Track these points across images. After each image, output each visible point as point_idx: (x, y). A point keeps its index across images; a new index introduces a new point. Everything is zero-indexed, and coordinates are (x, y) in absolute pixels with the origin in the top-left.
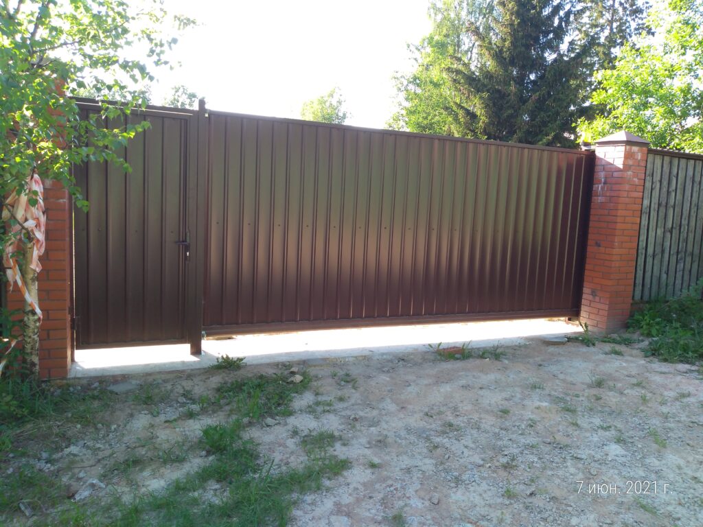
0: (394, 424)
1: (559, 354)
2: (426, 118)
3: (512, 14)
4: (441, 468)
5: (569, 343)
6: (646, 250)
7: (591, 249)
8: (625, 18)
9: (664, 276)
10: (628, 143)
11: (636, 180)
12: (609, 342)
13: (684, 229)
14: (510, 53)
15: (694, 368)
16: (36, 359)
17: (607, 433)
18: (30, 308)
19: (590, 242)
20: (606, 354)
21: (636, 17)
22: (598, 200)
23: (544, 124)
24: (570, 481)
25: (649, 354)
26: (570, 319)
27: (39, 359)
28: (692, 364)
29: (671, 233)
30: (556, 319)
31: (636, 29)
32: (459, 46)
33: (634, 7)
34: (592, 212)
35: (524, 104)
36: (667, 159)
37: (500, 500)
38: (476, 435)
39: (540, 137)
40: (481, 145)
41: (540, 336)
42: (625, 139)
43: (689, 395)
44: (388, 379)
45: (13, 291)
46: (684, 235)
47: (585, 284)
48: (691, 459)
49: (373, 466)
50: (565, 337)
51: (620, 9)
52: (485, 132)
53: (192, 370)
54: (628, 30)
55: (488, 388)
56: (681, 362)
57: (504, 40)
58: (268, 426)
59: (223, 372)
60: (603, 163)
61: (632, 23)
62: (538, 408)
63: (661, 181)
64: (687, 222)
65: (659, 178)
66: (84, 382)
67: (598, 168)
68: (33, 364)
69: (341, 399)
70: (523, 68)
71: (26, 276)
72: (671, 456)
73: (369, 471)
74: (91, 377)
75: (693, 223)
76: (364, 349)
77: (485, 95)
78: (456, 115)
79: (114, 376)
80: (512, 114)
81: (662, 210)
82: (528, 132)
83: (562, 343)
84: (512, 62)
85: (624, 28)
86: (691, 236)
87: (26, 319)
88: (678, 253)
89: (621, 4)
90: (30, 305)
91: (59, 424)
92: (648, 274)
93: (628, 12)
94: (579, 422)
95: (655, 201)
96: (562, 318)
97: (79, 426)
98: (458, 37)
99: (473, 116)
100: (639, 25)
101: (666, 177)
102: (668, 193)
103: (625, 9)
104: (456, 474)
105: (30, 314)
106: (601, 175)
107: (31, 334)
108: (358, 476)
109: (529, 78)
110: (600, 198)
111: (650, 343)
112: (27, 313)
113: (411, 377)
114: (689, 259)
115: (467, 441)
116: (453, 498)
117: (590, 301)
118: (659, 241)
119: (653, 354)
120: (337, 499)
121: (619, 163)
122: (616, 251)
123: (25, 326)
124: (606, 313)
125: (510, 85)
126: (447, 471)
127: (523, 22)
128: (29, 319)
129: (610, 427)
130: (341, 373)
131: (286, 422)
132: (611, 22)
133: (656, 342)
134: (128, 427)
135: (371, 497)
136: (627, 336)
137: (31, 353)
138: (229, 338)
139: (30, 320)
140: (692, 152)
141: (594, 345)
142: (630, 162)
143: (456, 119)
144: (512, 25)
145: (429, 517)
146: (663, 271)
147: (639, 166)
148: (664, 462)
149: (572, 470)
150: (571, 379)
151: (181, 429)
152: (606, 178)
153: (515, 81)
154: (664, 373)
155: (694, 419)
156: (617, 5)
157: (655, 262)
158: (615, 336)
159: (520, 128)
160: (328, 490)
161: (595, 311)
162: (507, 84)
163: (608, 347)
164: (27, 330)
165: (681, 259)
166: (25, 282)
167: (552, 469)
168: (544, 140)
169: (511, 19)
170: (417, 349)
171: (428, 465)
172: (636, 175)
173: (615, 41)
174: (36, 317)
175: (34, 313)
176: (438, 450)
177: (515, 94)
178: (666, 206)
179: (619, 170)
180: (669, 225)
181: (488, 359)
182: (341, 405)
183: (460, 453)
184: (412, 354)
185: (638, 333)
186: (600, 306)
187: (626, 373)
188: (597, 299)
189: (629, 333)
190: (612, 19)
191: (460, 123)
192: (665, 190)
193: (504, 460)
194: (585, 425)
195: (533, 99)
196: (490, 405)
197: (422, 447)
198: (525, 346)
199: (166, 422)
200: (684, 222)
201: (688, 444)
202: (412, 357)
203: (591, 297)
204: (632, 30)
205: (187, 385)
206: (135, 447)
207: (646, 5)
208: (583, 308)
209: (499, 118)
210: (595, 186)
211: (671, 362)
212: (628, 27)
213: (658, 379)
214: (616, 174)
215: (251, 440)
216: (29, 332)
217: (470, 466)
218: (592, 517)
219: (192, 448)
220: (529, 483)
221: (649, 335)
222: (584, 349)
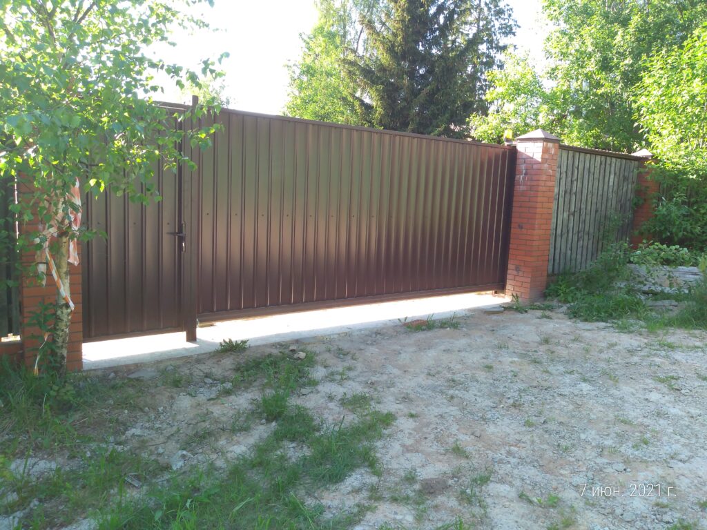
0: (408, 384)
1: (502, 321)
2: (323, 108)
3: (403, 10)
4: (465, 412)
5: (506, 312)
6: (556, 230)
7: (514, 231)
8: (489, 17)
9: (569, 252)
10: (546, 140)
11: (550, 171)
12: (536, 309)
13: (583, 212)
14: (402, 47)
15: (609, 325)
16: (65, 352)
17: (573, 376)
18: (64, 302)
19: (513, 225)
20: (538, 318)
21: (500, 17)
22: (520, 188)
23: (435, 116)
24: (566, 411)
25: (572, 316)
26: (496, 293)
27: (68, 352)
28: (606, 322)
29: (574, 216)
30: (483, 293)
31: (499, 28)
32: (345, 37)
33: (498, 8)
34: (515, 199)
35: (416, 96)
36: (571, 153)
37: (524, 429)
38: (477, 386)
39: (430, 129)
40: (375, 134)
41: (479, 307)
42: (543, 137)
43: (616, 345)
44: (377, 350)
45: (46, 285)
46: (583, 217)
47: (510, 261)
48: (637, 387)
49: (412, 416)
50: (501, 306)
51: (486, 9)
52: (381, 123)
53: (198, 355)
54: (493, 29)
55: (465, 350)
56: (597, 321)
57: (395, 35)
58: (303, 395)
59: (231, 354)
60: (524, 156)
61: (496, 22)
62: (511, 362)
63: (566, 172)
64: (584, 207)
65: (565, 170)
66: (100, 373)
67: (519, 162)
68: (63, 357)
69: (349, 369)
70: (413, 62)
71: (61, 270)
72: (624, 387)
73: (411, 420)
74: (105, 369)
75: (589, 208)
76: (342, 327)
77: (380, 87)
78: (353, 106)
79: (127, 366)
80: (405, 106)
81: (568, 195)
82: (420, 124)
83: (501, 312)
84: (404, 57)
85: (489, 27)
86: (588, 217)
87: (59, 312)
88: (579, 232)
89: (486, 4)
90: (64, 299)
91: (106, 411)
92: (558, 251)
93: (492, 12)
94: (549, 369)
95: (562, 188)
96: (488, 292)
97: (126, 411)
98: (344, 28)
99: (368, 108)
100: (501, 24)
101: (570, 168)
102: (572, 181)
103: (489, 9)
104: (480, 415)
105: (64, 308)
106: (522, 167)
107: (63, 328)
108: (405, 424)
109: (418, 72)
110: (521, 187)
111: (568, 308)
112: (61, 307)
113: (397, 347)
114: (586, 237)
115: (473, 391)
116: (490, 431)
117: (515, 276)
118: (565, 222)
119: (575, 316)
120: (400, 442)
121: (538, 157)
122: (537, 232)
123: (59, 319)
124: (529, 285)
125: (403, 78)
126: (471, 413)
127: (414, 19)
128: (62, 312)
129: (573, 371)
130: (334, 348)
131: (317, 390)
132: (478, 20)
133: (574, 307)
134: (174, 407)
135: (426, 438)
136: (547, 303)
137: (62, 346)
138: (211, 325)
139: (65, 315)
140: (571, 145)
141: (526, 312)
142: (547, 156)
143: (353, 110)
144: (403, 21)
145: (480, 446)
146: (568, 248)
147: (552, 159)
148: (621, 392)
149: (564, 403)
150: (524, 340)
151: (230, 405)
152: (526, 169)
153: (407, 74)
154: (589, 330)
155: (627, 360)
156: (483, 5)
157: (563, 240)
158: (538, 304)
159: (412, 120)
160: (389, 436)
161: (519, 284)
162: (400, 77)
163: (539, 313)
164: (60, 324)
165: (581, 237)
166: (60, 276)
167: (548, 404)
168: (436, 132)
169: (403, 15)
170: (386, 324)
171: (454, 410)
172: (550, 167)
173: (482, 39)
174: (69, 311)
175: (67, 306)
176: (455, 400)
177: (408, 87)
178: (570, 193)
179: (538, 163)
180: (573, 209)
181: (448, 329)
182: (351, 374)
183: (473, 400)
184: (383, 328)
185: (556, 300)
186: (523, 279)
187: (562, 332)
188: (521, 273)
189: (548, 300)
190: (479, 17)
191: (356, 113)
192: (569, 179)
193: (511, 401)
194: (554, 372)
195: (425, 93)
196: (474, 363)
197: (440, 399)
198: (472, 316)
199: (209, 400)
200: (583, 206)
201: (631, 378)
202: (385, 331)
203: (515, 272)
204: (497, 29)
205: (205, 368)
206: (197, 423)
207: (507, 7)
208: (508, 282)
209: (393, 109)
210: (517, 177)
211: (590, 322)
212: (493, 26)
213: (587, 334)
214: (535, 167)
215: (298, 407)
216: (62, 325)
217: (487, 409)
218: (593, 432)
219: (247, 419)
220: (538, 415)
221: (566, 301)
222: (520, 316)
